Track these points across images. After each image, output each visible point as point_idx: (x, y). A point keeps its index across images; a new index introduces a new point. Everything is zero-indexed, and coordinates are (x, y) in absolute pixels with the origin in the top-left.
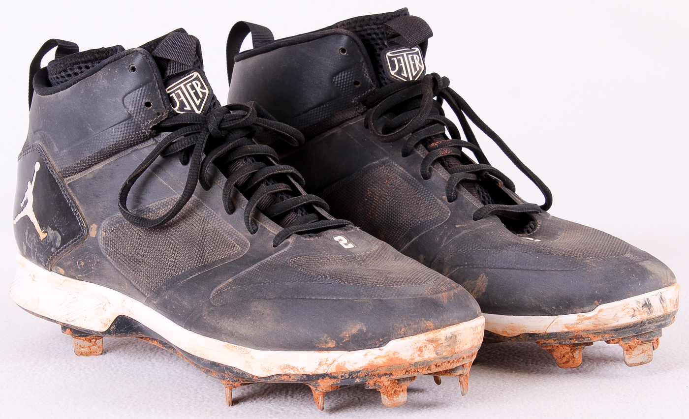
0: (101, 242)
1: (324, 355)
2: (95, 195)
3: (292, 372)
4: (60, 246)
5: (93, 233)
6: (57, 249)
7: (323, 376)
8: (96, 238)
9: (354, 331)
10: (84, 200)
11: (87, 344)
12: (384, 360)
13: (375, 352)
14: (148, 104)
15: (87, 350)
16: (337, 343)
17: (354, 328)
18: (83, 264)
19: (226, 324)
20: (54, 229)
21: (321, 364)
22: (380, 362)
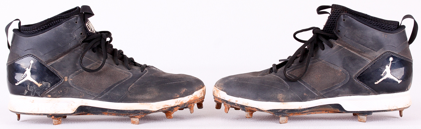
0: (70, 82)
1: (176, 100)
2: (63, 67)
3: (167, 107)
4: (50, 87)
5: (66, 80)
6: (49, 88)
7: (176, 106)
8: (68, 81)
9: (184, 91)
10: (59, 69)
11: (57, 121)
12: (193, 98)
13: (191, 96)
14: (81, 34)
15: (57, 123)
16: (180, 95)
17: (184, 90)
18: (61, 91)
19: (139, 97)
20: (45, 81)
21: (176, 103)
22: (192, 99)
